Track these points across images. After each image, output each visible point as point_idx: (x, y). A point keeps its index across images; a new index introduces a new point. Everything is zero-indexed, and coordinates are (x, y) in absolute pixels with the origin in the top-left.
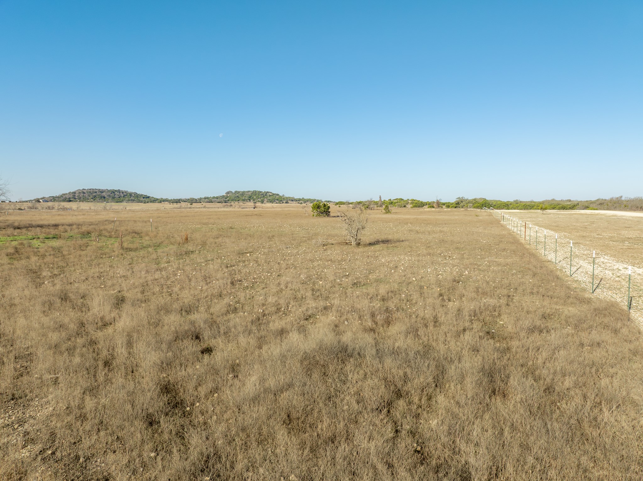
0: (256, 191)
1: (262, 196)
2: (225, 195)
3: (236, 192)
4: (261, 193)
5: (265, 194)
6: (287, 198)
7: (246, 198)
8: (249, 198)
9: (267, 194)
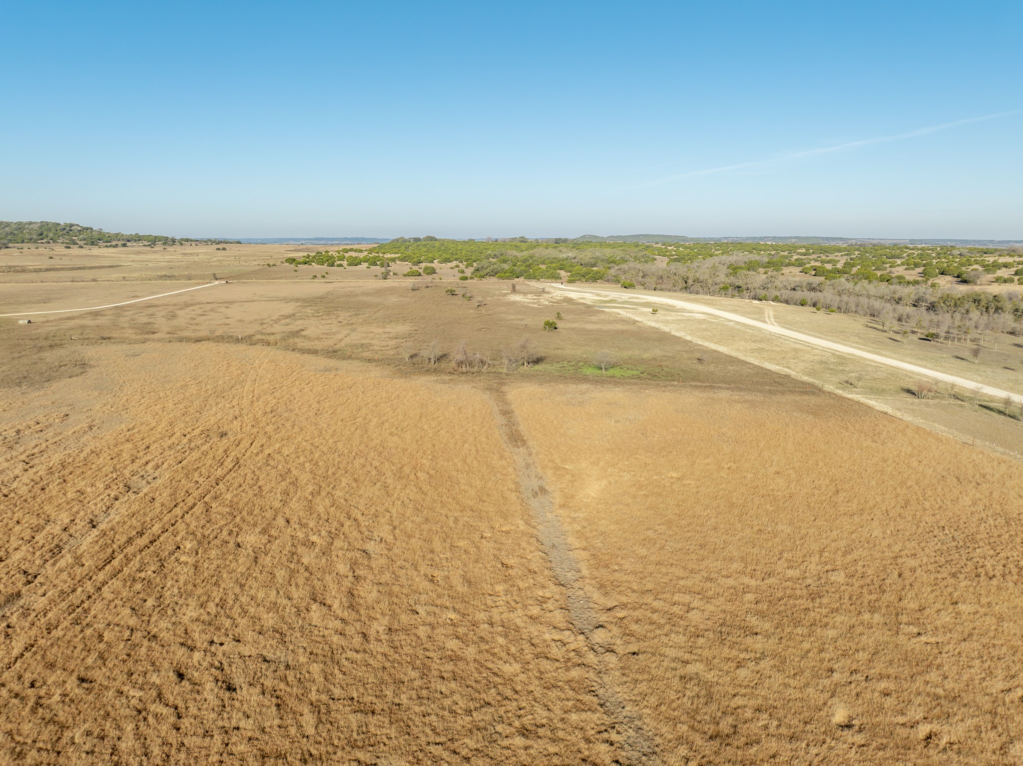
0: (47, 224)
1: (65, 232)
4: (58, 228)
5: (68, 228)
6: (117, 237)
7: (35, 237)
8: (41, 237)
9: (72, 228)
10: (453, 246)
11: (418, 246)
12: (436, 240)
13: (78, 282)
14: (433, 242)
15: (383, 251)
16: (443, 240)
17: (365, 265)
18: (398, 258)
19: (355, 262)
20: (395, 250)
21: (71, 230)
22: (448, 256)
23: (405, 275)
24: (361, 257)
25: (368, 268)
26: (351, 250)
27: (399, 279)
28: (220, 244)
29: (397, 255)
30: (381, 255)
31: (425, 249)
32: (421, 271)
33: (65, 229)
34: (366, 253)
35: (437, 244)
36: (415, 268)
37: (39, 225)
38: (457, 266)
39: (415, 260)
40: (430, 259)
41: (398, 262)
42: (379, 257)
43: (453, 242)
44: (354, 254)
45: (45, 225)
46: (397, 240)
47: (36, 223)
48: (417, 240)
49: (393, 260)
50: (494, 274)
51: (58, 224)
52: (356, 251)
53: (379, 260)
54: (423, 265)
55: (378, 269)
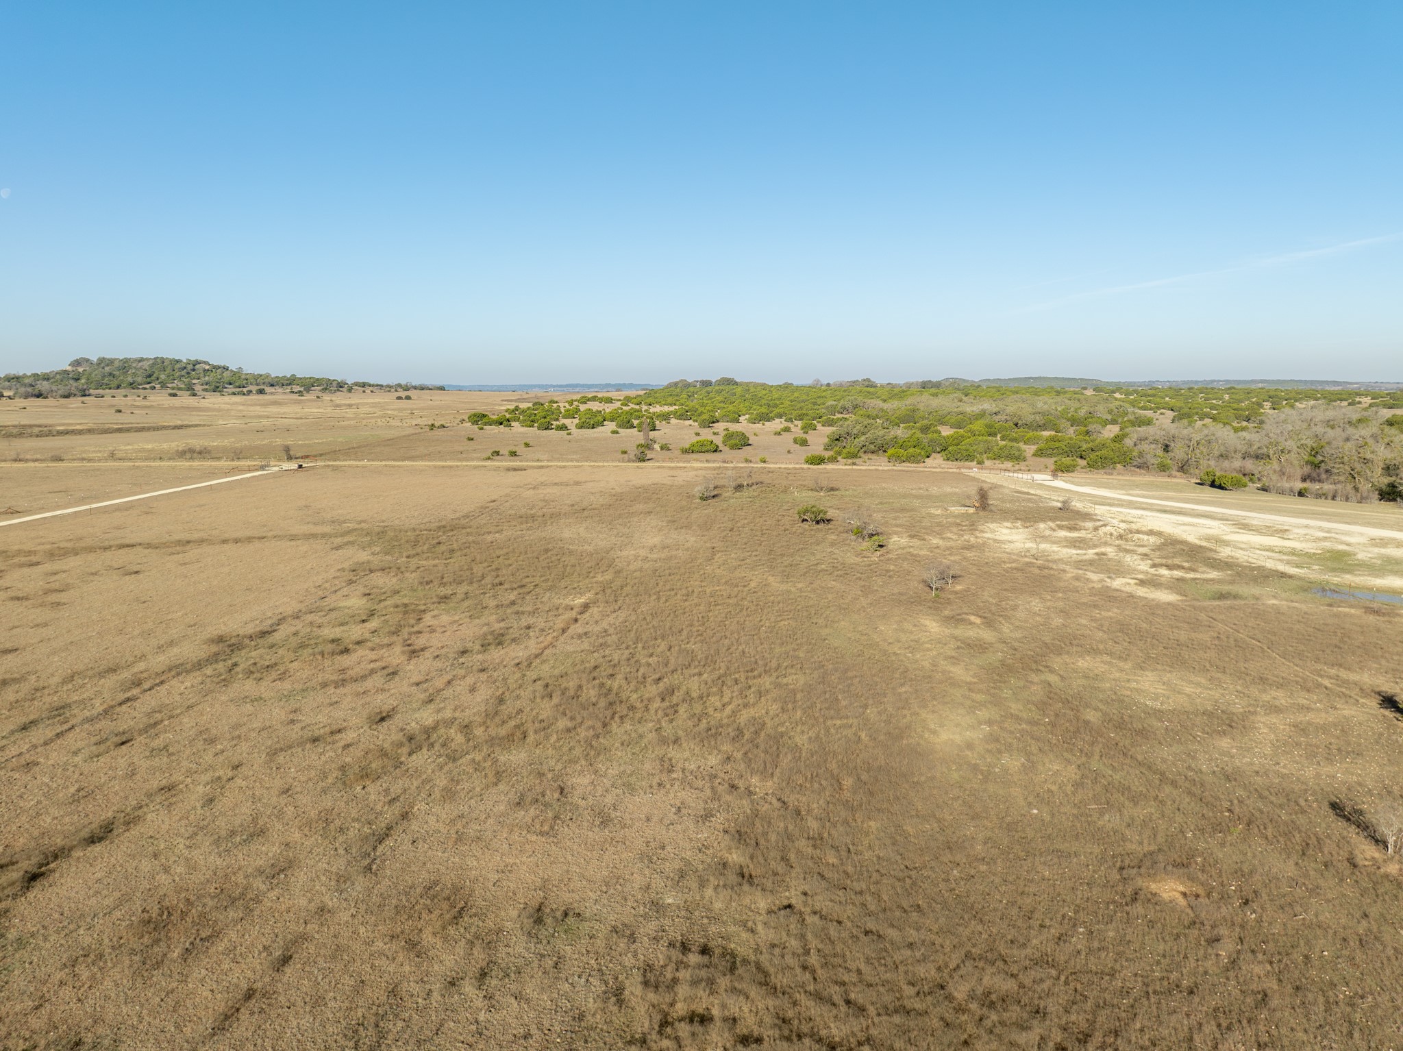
0: (163, 360)
1: (184, 373)
2: (69, 368)
3: (101, 360)
4: (178, 366)
5: (190, 367)
6: (257, 379)
7: (139, 379)
8: (148, 380)
9: (197, 367)
10: (764, 392)
11: (708, 392)
12: (736, 383)
13: (27, 461)
14: (731, 387)
15: (649, 400)
16: (748, 384)
17: (611, 426)
18: (675, 413)
19: (593, 421)
20: (670, 400)
21: (194, 370)
22: (764, 410)
23: (685, 451)
24: (608, 411)
25: (614, 432)
26: (594, 399)
27: (671, 460)
28: (404, 391)
29: (672, 408)
30: (644, 408)
31: (720, 398)
32: (718, 441)
33: (185, 368)
34: (618, 404)
35: (739, 390)
36: (706, 434)
37: (151, 362)
38: (787, 430)
39: (704, 417)
40: (732, 416)
41: (673, 421)
42: (640, 411)
43: (764, 386)
44: (595, 406)
45: (160, 363)
46: (676, 384)
47: (147, 359)
48: (706, 384)
49: (665, 417)
50: (880, 448)
51: (178, 361)
52: (601, 400)
53: (638, 418)
54: (720, 427)
55: (633, 437)
